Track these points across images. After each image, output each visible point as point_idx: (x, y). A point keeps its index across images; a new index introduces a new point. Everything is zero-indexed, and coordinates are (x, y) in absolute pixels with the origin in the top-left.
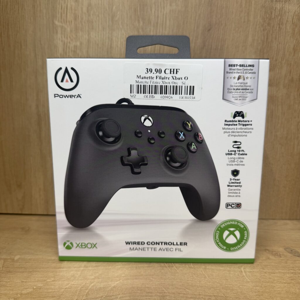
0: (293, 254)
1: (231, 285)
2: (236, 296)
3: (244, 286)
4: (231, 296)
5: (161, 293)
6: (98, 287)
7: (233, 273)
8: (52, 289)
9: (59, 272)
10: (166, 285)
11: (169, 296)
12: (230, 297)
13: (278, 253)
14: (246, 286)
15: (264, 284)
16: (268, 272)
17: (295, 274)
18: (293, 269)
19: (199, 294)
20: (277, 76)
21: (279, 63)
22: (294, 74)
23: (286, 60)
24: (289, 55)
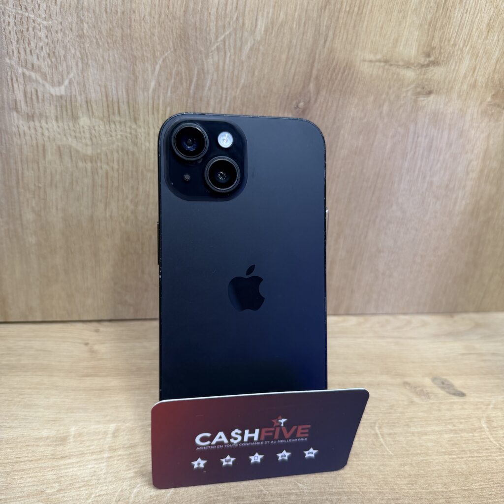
0: (446, 390)
1: (366, 465)
2: (378, 489)
3: (387, 466)
4: (371, 490)
5: (258, 497)
7: (364, 439)
11: (273, 501)
12: (370, 493)
13: (425, 390)
15: (414, 458)
16: (418, 433)
17: (456, 433)
18: (450, 421)
19: (321, 492)
20: (451, 76)
21: (458, 50)
22: (479, 73)
23: (471, 46)
24: (479, 36)
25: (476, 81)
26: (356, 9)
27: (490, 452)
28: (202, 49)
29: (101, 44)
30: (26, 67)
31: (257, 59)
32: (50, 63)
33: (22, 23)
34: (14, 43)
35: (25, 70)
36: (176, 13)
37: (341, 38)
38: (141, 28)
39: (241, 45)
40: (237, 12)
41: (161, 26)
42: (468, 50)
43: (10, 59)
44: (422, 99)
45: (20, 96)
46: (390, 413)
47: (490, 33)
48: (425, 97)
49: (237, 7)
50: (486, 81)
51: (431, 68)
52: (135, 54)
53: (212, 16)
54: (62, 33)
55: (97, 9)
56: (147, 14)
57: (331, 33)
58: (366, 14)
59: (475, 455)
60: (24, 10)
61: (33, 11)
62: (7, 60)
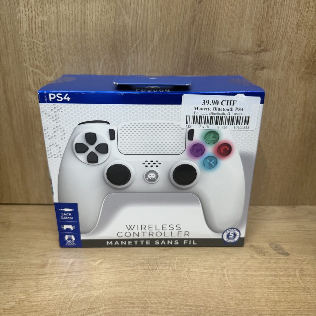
0: (277, 251)
1: (212, 292)
4: (212, 306)
6: (81, 297)
8: (35, 302)
9: (41, 280)
10: (149, 294)
11: (151, 306)
13: (263, 250)
14: (227, 293)
16: (251, 275)
17: (277, 277)
20: (276, 57)
21: (279, 42)
22: (295, 54)
23: (287, 39)
24: (291, 32)
25: (293, 59)
26: (212, 23)
27: (297, 290)
28: (125, 52)
29: (71, 53)
30: (33, 67)
31: (155, 55)
32: (45, 64)
33: (31, 45)
34: (27, 55)
35: (33, 69)
36: (109, 34)
37: (204, 40)
38: (91, 43)
39: (146, 48)
40: (143, 30)
41: (101, 41)
42: (286, 41)
43: (26, 63)
44: (259, 72)
45: (31, 82)
46: (236, 262)
47: (299, 30)
48: (260, 71)
49: (142, 28)
50: (300, 59)
51: (263, 53)
52: (89, 57)
53: (128, 34)
54: (51, 49)
55: (68, 35)
56: (94, 35)
57: (198, 38)
58: (218, 25)
59: (286, 291)
60: (31, 38)
61: (36, 38)
62: (24, 64)
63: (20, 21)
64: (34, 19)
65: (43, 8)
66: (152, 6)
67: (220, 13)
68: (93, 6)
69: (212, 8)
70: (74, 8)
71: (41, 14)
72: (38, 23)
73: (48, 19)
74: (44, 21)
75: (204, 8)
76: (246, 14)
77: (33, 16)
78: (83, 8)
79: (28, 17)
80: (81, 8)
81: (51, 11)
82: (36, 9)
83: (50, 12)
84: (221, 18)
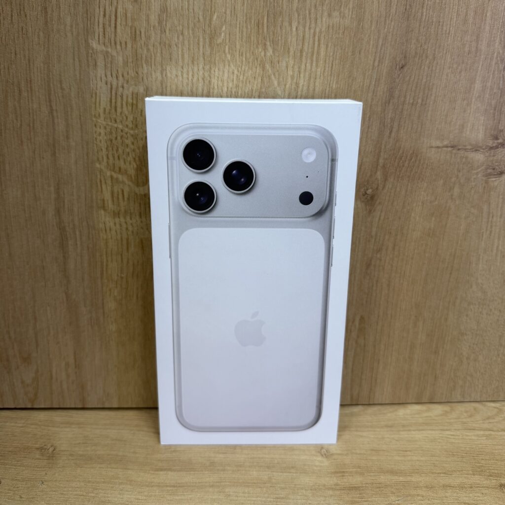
26: (420, 101)
30: (114, 170)
33: (111, 133)
34: (104, 150)
35: (113, 173)
37: (406, 128)
43: (100, 164)
44: (494, 179)
48: (496, 178)
51: (500, 150)
57: (396, 125)
58: (429, 104)
60: (113, 121)
61: (121, 122)
62: (98, 165)
63: (96, 94)
64: (121, 89)
65: (137, 73)
66: (323, 74)
67: (433, 84)
68: (224, 72)
69: (421, 77)
70: (190, 74)
71: (133, 83)
72: (127, 97)
73: (144, 90)
74: (137, 94)
75: (408, 77)
76: (476, 87)
77: (120, 84)
78: (206, 74)
79: (109, 86)
80: (203, 74)
81: (152, 78)
82: (125, 75)
83: (148, 79)
84: (436, 92)
